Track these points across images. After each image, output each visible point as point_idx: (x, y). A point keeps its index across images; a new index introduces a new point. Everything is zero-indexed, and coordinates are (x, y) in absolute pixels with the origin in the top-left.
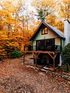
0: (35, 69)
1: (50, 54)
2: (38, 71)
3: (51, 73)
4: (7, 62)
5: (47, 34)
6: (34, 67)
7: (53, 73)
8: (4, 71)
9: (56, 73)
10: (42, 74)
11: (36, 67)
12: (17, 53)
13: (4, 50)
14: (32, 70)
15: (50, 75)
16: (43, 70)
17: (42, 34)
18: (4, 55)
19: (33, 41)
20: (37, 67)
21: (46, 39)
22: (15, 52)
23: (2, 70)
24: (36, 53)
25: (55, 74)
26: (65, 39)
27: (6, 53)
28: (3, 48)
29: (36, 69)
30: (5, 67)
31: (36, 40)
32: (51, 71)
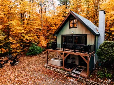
0: (62, 73)
1: (83, 56)
2: (67, 76)
3: (84, 80)
4: (25, 63)
5: (77, 27)
6: (62, 71)
7: (87, 80)
8: (25, 77)
9: (91, 81)
10: (73, 81)
11: (64, 71)
12: (36, 49)
13: (19, 45)
14: (59, 75)
15: (83, 82)
16: (73, 75)
17: (70, 28)
18: (19, 51)
19: (58, 35)
20: (66, 71)
21: (75, 34)
22: (34, 47)
23: (22, 76)
24: (64, 53)
25: (89, 82)
26: (100, 35)
27: (21, 49)
28: (18, 43)
29: (64, 74)
30: (25, 71)
31: (62, 35)
32: (84, 77)
